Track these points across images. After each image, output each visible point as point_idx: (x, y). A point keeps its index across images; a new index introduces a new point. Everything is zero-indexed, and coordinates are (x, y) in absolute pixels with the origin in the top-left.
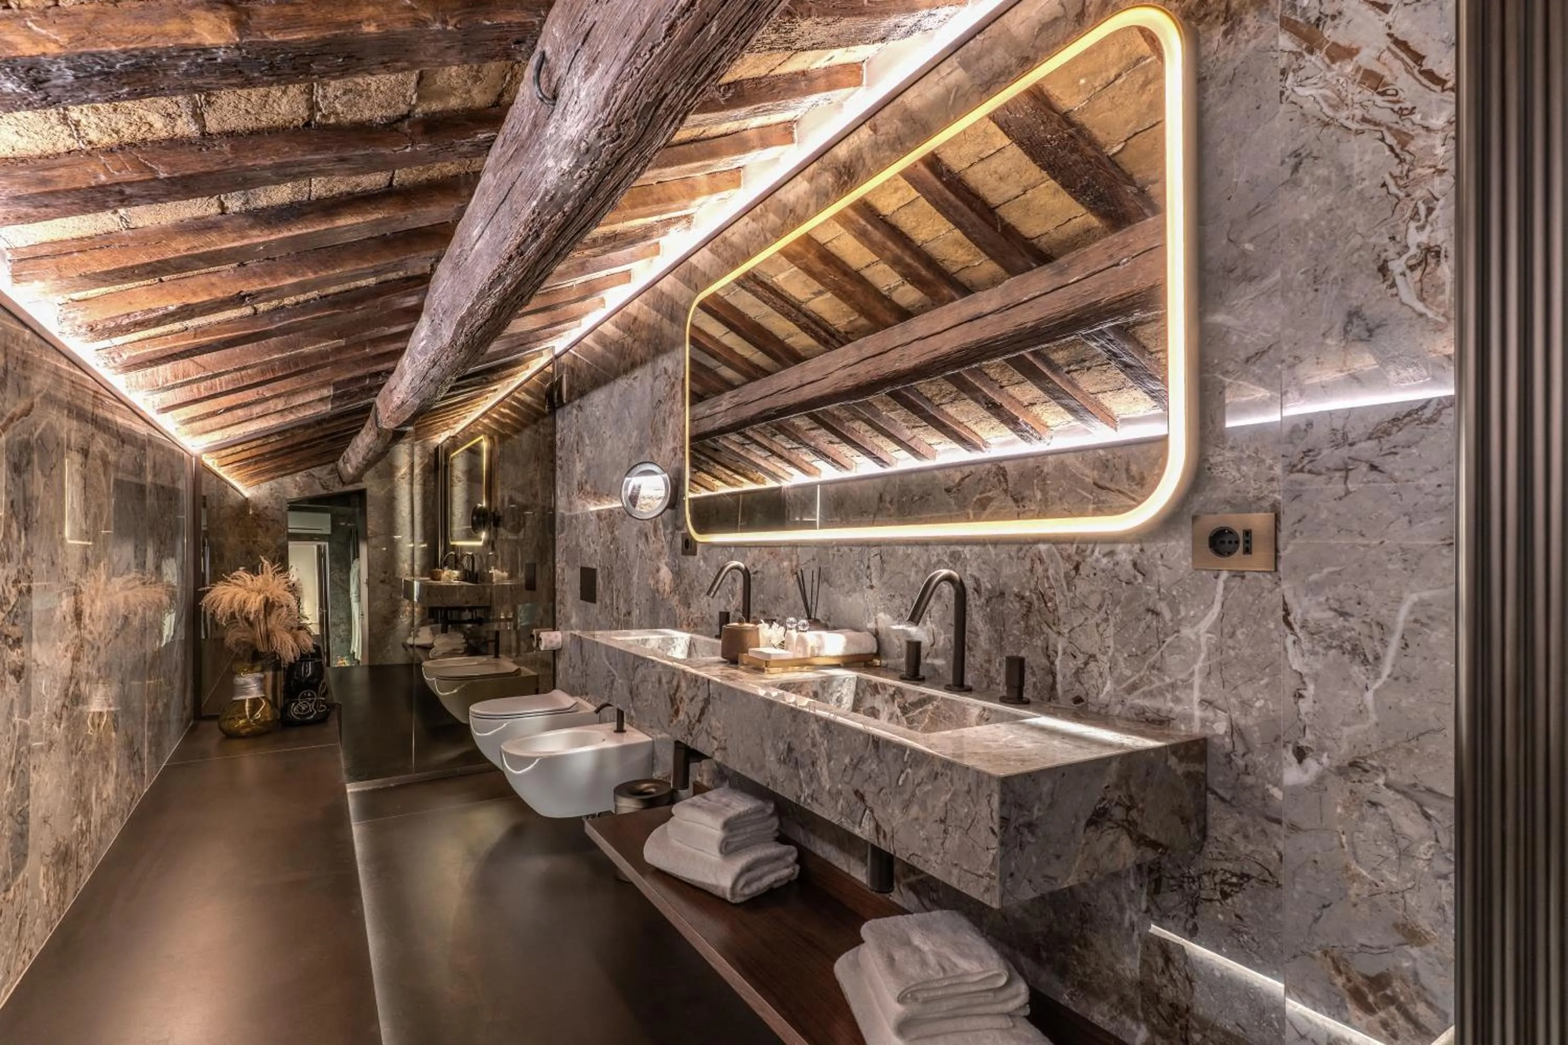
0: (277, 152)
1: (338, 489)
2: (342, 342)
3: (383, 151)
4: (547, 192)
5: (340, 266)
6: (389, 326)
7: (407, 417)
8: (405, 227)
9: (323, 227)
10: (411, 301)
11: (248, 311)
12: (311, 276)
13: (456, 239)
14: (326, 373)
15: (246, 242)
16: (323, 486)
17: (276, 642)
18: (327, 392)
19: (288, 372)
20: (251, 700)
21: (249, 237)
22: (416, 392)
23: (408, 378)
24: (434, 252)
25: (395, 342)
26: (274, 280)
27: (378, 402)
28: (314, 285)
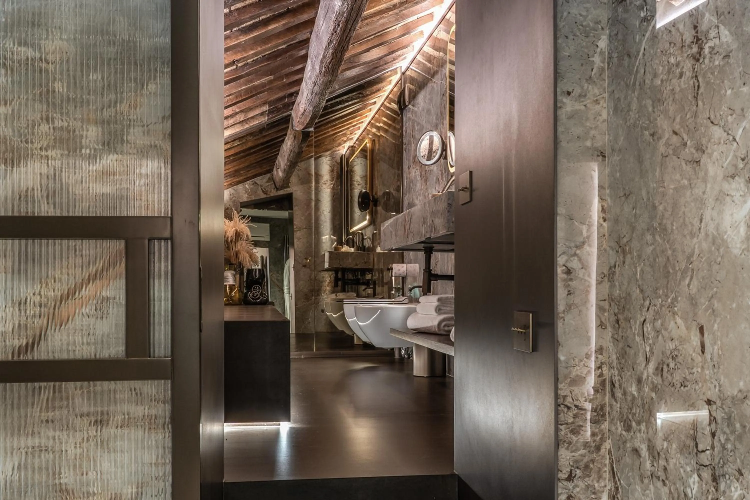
0: (251, 13)
1: (274, 193)
2: (272, 77)
3: (283, 4)
4: (337, 12)
5: (270, 43)
6: (294, 66)
7: (308, 120)
8: (294, 24)
9: (264, 31)
10: (303, 52)
11: (234, 67)
12: (259, 49)
13: (316, 24)
14: (264, 96)
15: (239, 41)
16: (263, 191)
17: (241, 257)
18: (265, 108)
19: (248, 96)
20: (229, 285)
21: (239, 39)
22: (310, 102)
23: (305, 94)
24: (309, 30)
25: (298, 74)
26: (246, 53)
27: (293, 113)
28: (260, 53)
